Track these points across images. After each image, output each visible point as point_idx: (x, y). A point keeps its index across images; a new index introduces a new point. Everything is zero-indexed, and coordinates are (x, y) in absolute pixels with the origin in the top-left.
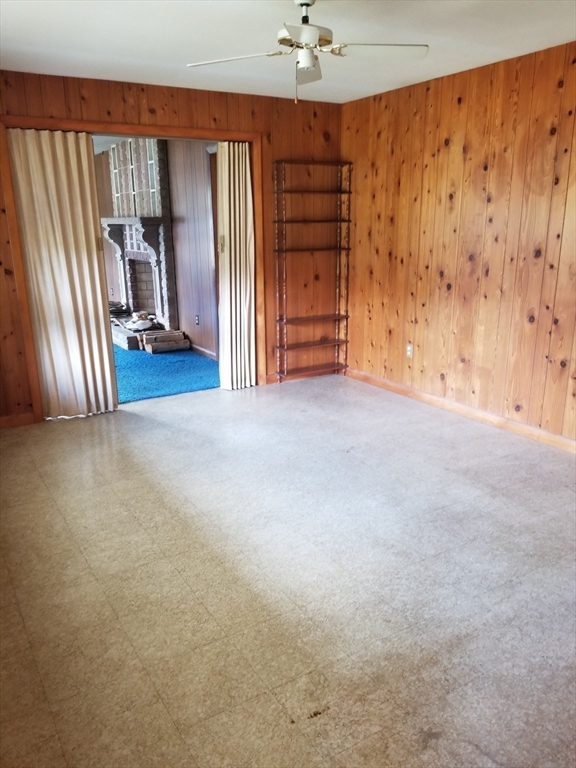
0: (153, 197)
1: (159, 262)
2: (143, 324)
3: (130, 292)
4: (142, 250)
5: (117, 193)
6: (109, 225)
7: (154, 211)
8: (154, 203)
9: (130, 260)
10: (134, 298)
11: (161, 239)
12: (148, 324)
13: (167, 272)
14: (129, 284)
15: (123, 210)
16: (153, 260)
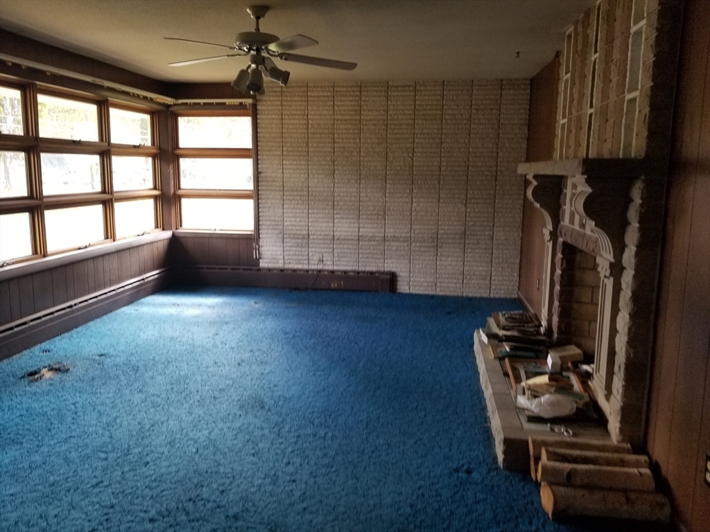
0: (630, 112)
1: (617, 269)
2: (553, 404)
3: (556, 303)
4: (588, 231)
5: (564, 117)
6: (536, 177)
7: (628, 145)
8: (629, 127)
9: (565, 243)
10: (561, 316)
11: (633, 215)
12: (567, 406)
13: (635, 297)
14: (558, 287)
15: (568, 147)
16: (605, 258)
